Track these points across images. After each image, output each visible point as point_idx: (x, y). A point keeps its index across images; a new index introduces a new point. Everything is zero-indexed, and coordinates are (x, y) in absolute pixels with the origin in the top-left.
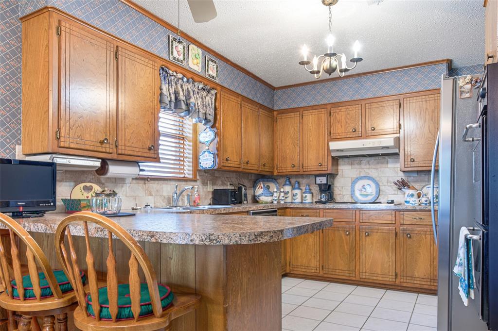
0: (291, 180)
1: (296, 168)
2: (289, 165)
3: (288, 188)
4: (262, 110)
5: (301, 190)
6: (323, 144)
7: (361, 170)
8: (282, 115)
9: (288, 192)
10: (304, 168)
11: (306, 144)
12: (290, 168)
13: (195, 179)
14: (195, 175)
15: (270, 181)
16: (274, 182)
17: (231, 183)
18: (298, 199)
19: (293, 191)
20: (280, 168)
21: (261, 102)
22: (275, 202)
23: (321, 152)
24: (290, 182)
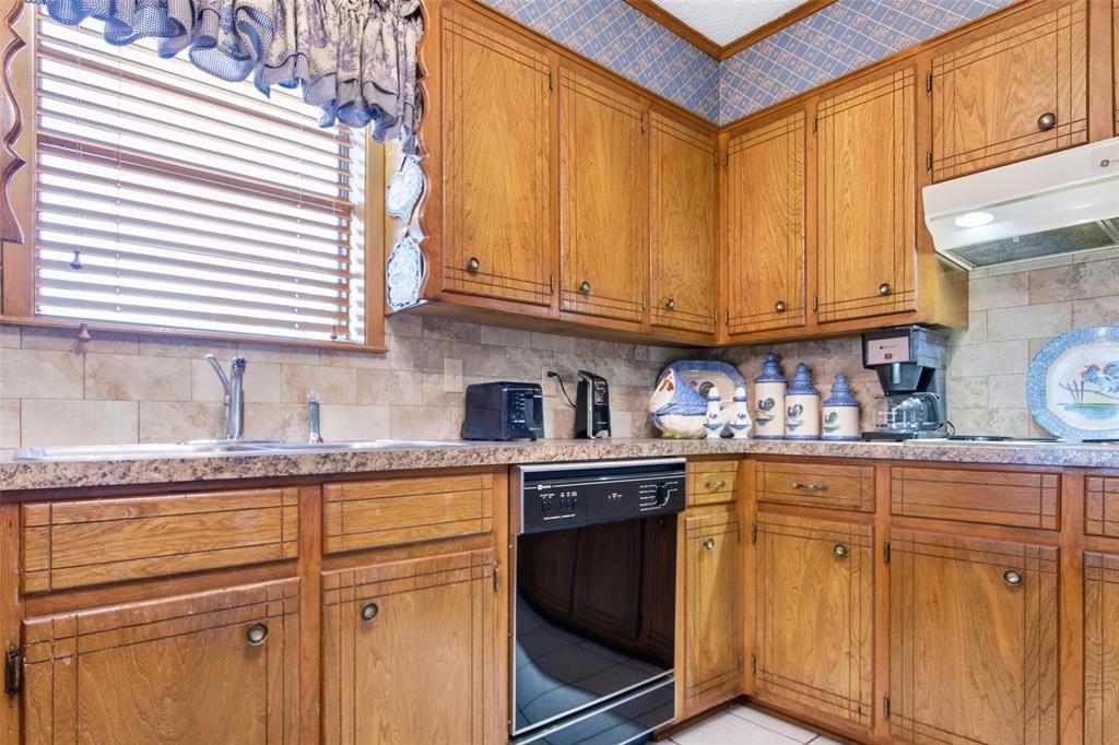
0: (783, 362)
1: (791, 314)
2: (767, 306)
3: (770, 390)
4: (660, 117)
5: (818, 393)
6: (899, 209)
7: (1077, 306)
8: (745, 137)
9: (771, 402)
10: (822, 309)
11: (830, 222)
12: (769, 317)
13: (378, 348)
14: (374, 332)
15: (714, 369)
16: (728, 373)
17: (554, 370)
18: (806, 426)
19: (788, 398)
20: (738, 321)
21: (654, 86)
22: (714, 435)
23: (888, 239)
24: (781, 372)
